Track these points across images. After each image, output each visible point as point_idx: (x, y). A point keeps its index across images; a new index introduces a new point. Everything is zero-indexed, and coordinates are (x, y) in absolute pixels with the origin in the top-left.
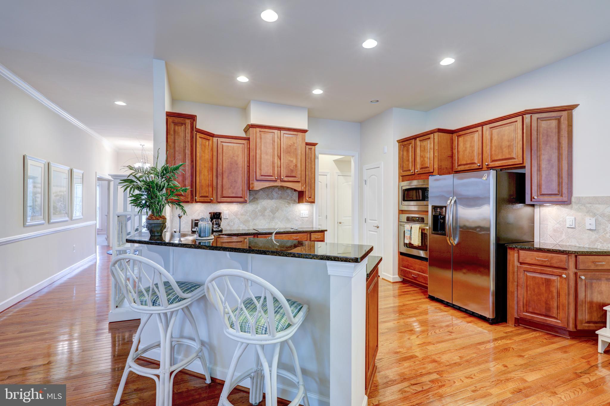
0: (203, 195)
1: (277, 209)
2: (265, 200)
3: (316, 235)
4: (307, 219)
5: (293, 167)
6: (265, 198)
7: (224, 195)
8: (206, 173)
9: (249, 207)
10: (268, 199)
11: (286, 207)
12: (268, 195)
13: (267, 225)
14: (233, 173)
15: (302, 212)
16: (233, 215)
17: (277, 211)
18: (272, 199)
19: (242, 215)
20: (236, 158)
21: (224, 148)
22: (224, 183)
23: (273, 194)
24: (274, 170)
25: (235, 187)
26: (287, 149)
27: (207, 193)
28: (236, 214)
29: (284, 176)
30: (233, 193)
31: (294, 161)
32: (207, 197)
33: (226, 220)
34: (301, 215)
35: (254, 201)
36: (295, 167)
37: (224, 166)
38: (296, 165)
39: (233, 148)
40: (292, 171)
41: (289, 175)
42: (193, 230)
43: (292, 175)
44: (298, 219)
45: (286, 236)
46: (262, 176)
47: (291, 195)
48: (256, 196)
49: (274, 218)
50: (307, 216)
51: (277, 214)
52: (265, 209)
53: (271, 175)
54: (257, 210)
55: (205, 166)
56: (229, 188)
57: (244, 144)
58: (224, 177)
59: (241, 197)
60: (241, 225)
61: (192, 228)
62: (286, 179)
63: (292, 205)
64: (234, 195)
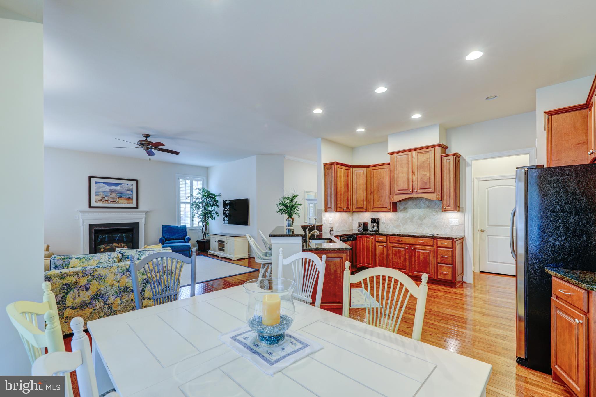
0: (358, 207)
1: (425, 217)
2: (414, 209)
3: (443, 242)
4: (457, 227)
5: (427, 180)
6: (414, 207)
7: (375, 207)
8: (361, 192)
9: (400, 215)
10: (416, 208)
11: (434, 215)
12: (416, 205)
13: (415, 230)
14: (380, 190)
15: (450, 220)
16: (388, 220)
17: (425, 218)
18: (420, 208)
19: (395, 221)
20: (382, 179)
21: (374, 174)
22: (374, 198)
23: (420, 204)
24: (408, 185)
25: (381, 200)
26: (420, 165)
27: (362, 205)
28: (391, 220)
29: (419, 189)
30: (380, 204)
31: (428, 174)
32: (363, 208)
33: (384, 224)
34: (450, 223)
35: (404, 210)
36: (428, 180)
37: (374, 186)
38: (430, 178)
39: (380, 172)
40: (426, 183)
41: (423, 187)
42: (359, 229)
43: (425, 187)
44: (446, 227)
46: (399, 190)
47: (439, 204)
48: (406, 206)
49: (421, 224)
50: (458, 224)
51: (424, 221)
52: (413, 217)
53: (407, 189)
54: (406, 217)
55: (360, 188)
56: (378, 201)
57: (388, 168)
58: (375, 194)
59: (386, 208)
60: (395, 229)
61: (358, 228)
62: (420, 191)
63: (439, 213)
64: (381, 206)
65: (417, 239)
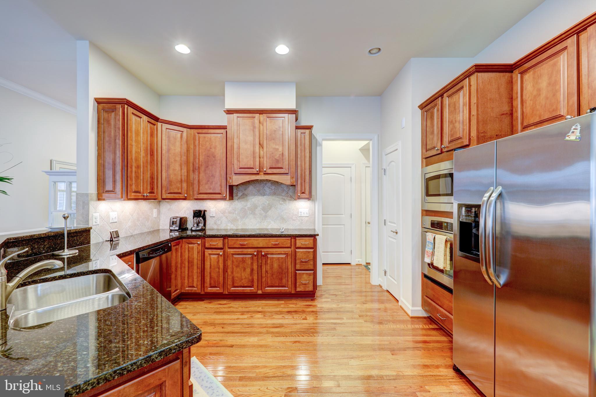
0: (172, 191)
1: (270, 207)
2: (256, 196)
3: (303, 241)
4: (306, 218)
5: (279, 156)
6: (256, 194)
7: (201, 192)
8: (178, 168)
9: (237, 204)
10: (258, 195)
11: (281, 204)
12: (259, 191)
13: (258, 225)
14: (210, 167)
15: (300, 210)
16: (220, 213)
17: (270, 209)
18: (264, 195)
19: (230, 213)
20: (213, 150)
21: (200, 140)
22: (200, 178)
23: (264, 190)
24: (254, 161)
25: (212, 182)
26: (270, 135)
27: (178, 189)
28: (224, 212)
29: (268, 168)
30: (210, 189)
31: (280, 149)
32: (180, 193)
33: (213, 218)
34: (300, 213)
35: (243, 198)
36: (281, 156)
37: (201, 159)
38: (283, 154)
39: (210, 139)
40: (277, 161)
41: (274, 166)
42: (171, 228)
43: (277, 166)
44: (295, 219)
45: (262, 240)
46: (240, 168)
47: (287, 190)
48: (246, 192)
49: (266, 217)
50: (308, 215)
51: (270, 213)
52: (255, 207)
53: (252, 166)
54: (246, 208)
55: (175, 161)
56: (206, 184)
57: (222, 133)
58: (201, 172)
59: (219, 194)
60: (229, 225)
61: (170, 226)
62: (269, 171)
63: (287, 202)
64: (211, 191)
65: (270, 240)
